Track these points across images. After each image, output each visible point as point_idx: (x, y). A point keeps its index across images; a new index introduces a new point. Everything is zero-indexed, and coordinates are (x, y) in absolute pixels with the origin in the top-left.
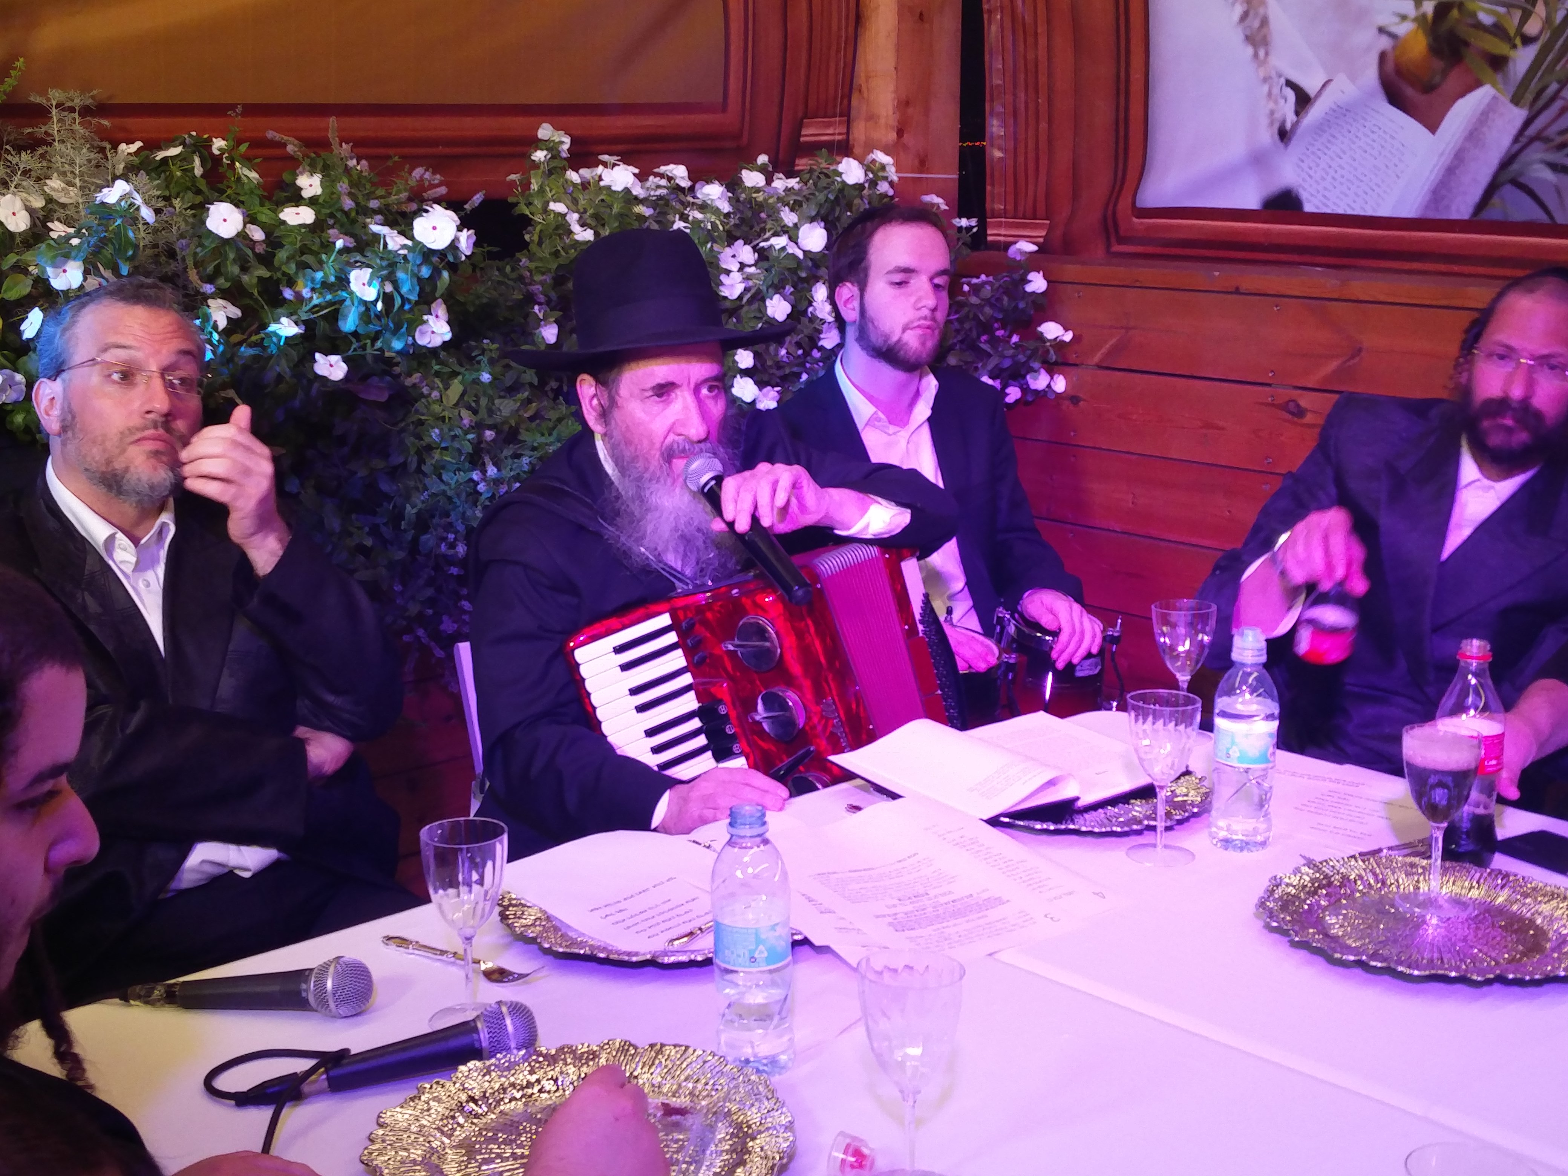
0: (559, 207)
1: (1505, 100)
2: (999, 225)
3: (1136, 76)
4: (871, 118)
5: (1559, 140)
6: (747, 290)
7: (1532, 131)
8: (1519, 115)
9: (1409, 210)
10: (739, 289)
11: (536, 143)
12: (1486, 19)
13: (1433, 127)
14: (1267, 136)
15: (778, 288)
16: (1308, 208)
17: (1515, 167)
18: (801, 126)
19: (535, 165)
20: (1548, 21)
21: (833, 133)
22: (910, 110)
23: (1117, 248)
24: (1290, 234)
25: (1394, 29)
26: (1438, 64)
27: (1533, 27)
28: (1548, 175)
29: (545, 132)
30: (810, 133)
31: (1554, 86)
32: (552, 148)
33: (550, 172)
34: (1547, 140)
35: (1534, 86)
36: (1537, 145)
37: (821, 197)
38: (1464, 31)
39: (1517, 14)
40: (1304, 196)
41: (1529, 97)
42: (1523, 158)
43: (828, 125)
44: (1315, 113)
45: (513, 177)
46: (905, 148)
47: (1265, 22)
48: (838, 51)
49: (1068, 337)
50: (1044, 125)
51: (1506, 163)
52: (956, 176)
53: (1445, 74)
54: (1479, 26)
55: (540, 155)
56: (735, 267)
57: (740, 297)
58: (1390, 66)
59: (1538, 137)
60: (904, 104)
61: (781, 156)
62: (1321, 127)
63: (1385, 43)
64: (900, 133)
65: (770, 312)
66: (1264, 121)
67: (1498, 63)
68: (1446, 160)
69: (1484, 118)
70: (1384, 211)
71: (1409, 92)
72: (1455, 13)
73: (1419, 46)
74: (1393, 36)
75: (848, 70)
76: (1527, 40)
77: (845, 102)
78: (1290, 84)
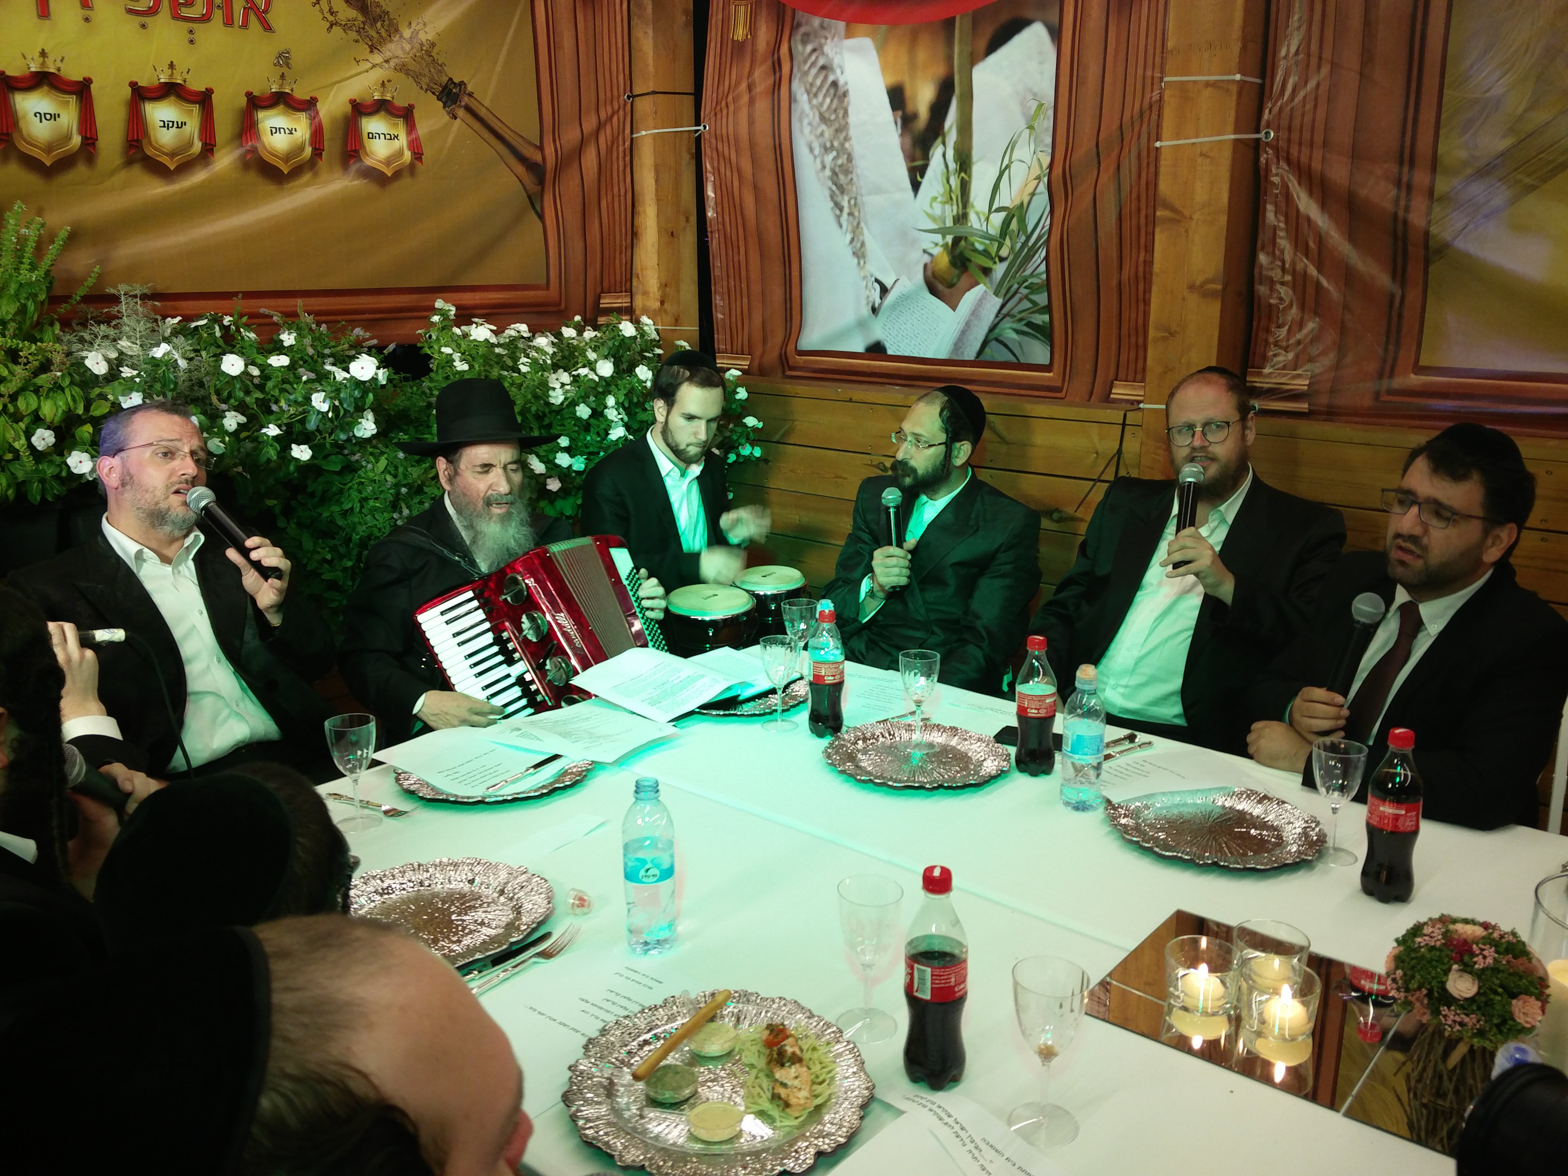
0: (447, 350)
1: (991, 293)
2: (723, 358)
3: (795, 274)
4: (645, 293)
5: (1019, 316)
6: (566, 399)
7: (1005, 311)
8: (998, 301)
9: (942, 355)
10: (561, 398)
11: (433, 310)
12: (980, 247)
13: (954, 308)
14: (866, 311)
15: (584, 399)
16: (890, 352)
17: (997, 331)
18: (599, 298)
19: (433, 324)
20: (1012, 248)
21: (621, 301)
22: (668, 289)
23: (789, 373)
24: (882, 367)
25: (931, 251)
26: (956, 272)
27: (1004, 252)
28: (1014, 335)
29: (439, 304)
30: (606, 302)
31: (1016, 286)
32: (443, 313)
33: (443, 328)
34: (1013, 316)
35: (1006, 286)
36: (1007, 319)
37: (610, 344)
38: (969, 254)
39: (996, 245)
40: (887, 345)
41: (1003, 291)
42: (1001, 325)
43: (618, 298)
44: (891, 297)
45: (420, 331)
46: (666, 311)
47: (863, 244)
48: (621, 253)
49: (760, 425)
50: (745, 300)
51: (992, 329)
52: (697, 328)
53: (959, 277)
54: (975, 250)
55: (436, 318)
56: (557, 386)
57: (562, 404)
58: (929, 272)
59: (1007, 315)
60: (664, 286)
61: (588, 316)
62: (894, 306)
63: (926, 259)
64: (662, 303)
65: (578, 414)
66: (864, 302)
67: (987, 271)
68: (961, 326)
69: (980, 303)
70: (929, 355)
71: (940, 287)
72: (963, 243)
73: (944, 261)
74: (931, 255)
75: (629, 266)
76: (1002, 260)
77: (628, 283)
78: (877, 281)
